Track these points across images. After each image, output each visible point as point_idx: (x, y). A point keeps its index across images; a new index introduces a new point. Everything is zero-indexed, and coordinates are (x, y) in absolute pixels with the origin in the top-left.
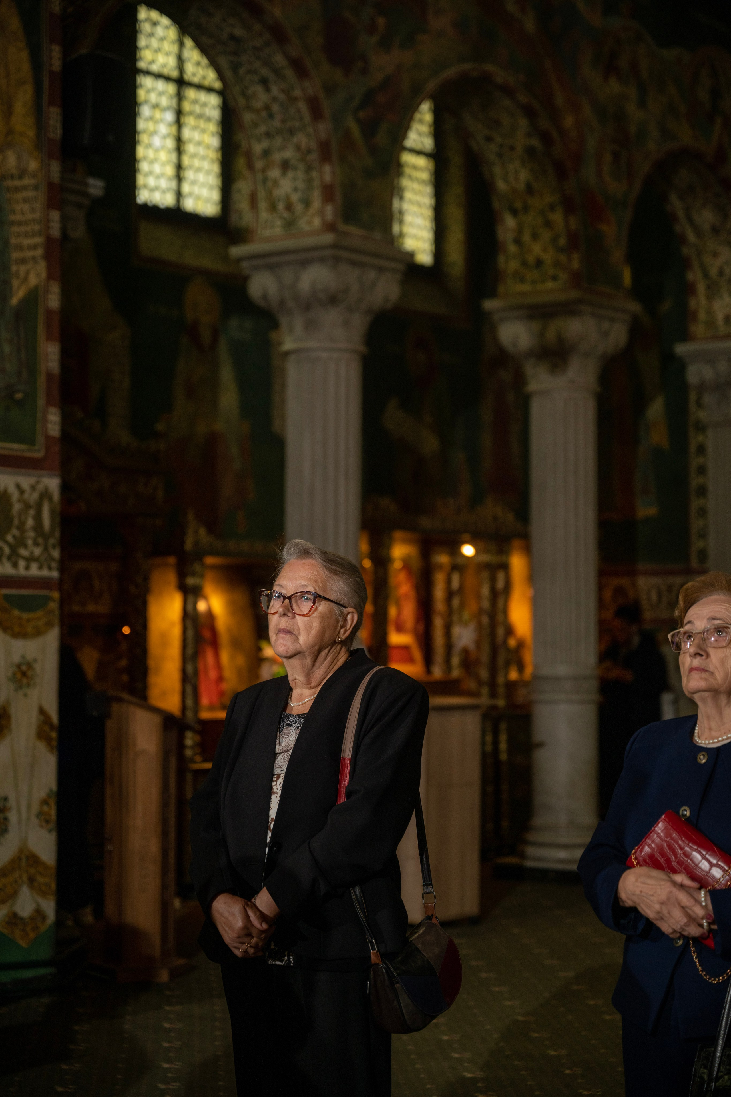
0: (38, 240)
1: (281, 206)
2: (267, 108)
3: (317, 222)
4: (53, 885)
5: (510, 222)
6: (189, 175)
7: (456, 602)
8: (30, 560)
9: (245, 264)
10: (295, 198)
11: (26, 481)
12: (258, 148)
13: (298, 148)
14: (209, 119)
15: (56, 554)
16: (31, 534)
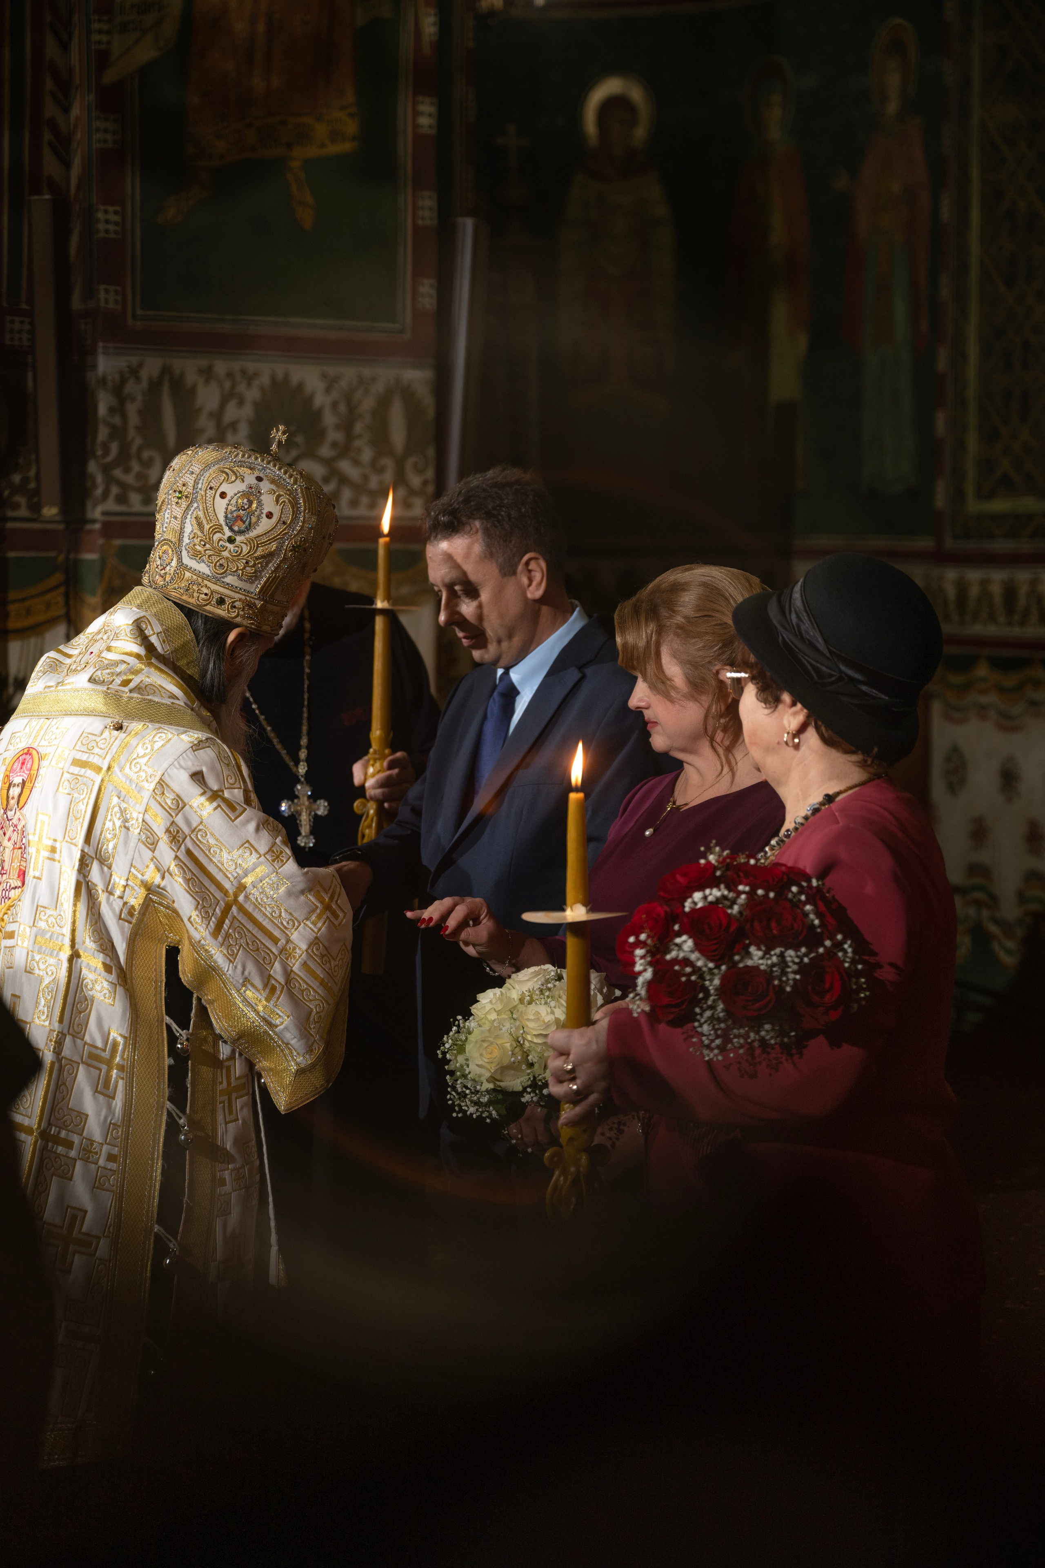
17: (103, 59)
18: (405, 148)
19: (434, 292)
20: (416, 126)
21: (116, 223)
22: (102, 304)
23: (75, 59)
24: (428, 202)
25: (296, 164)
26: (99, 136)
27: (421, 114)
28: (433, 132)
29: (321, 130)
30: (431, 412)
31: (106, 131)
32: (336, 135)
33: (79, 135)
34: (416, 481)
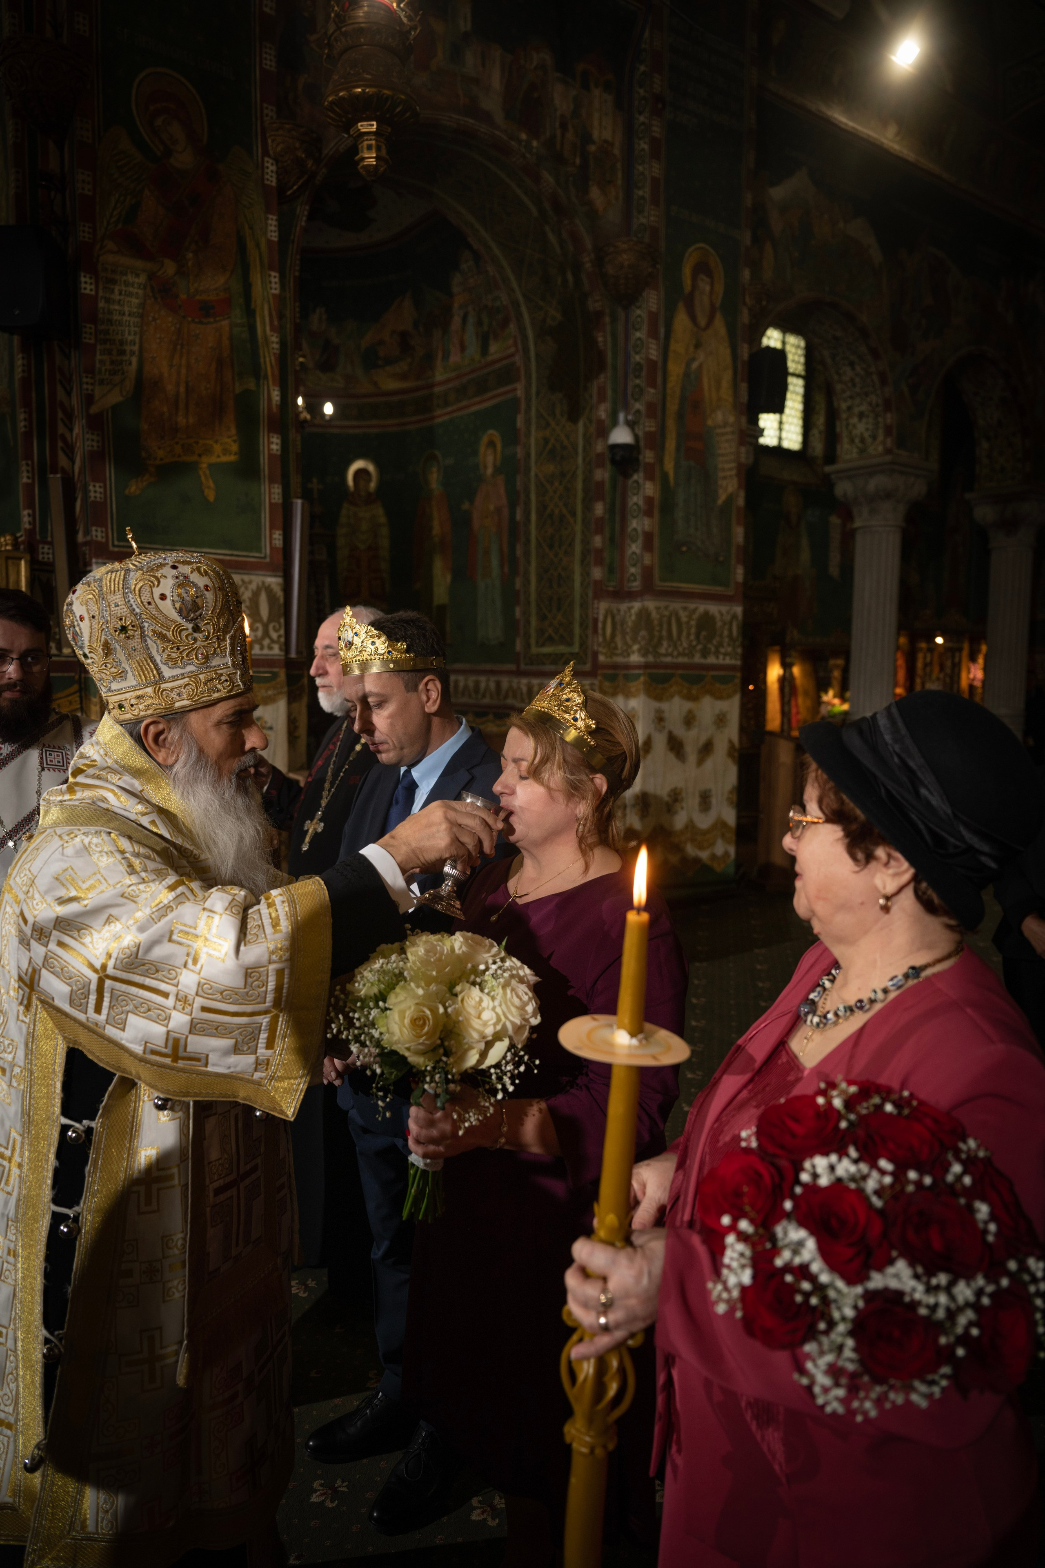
0: (733, 465)
1: (857, 440)
2: (852, 380)
3: (880, 449)
4: (734, 838)
5: (985, 445)
6: (786, 427)
7: (928, 669)
8: (725, 654)
9: (833, 476)
10: (866, 435)
11: (724, 608)
12: (844, 406)
13: (870, 404)
14: (797, 394)
15: (739, 650)
16: (726, 640)
17: (90, 399)
18: (264, 461)
19: (281, 538)
20: (269, 449)
21: (101, 493)
22: (94, 538)
23: (74, 401)
24: (277, 490)
25: (204, 466)
26: (89, 443)
27: (272, 443)
28: (279, 453)
29: (218, 448)
30: (282, 600)
31: (93, 440)
32: (226, 451)
33: (78, 444)
34: (274, 635)
